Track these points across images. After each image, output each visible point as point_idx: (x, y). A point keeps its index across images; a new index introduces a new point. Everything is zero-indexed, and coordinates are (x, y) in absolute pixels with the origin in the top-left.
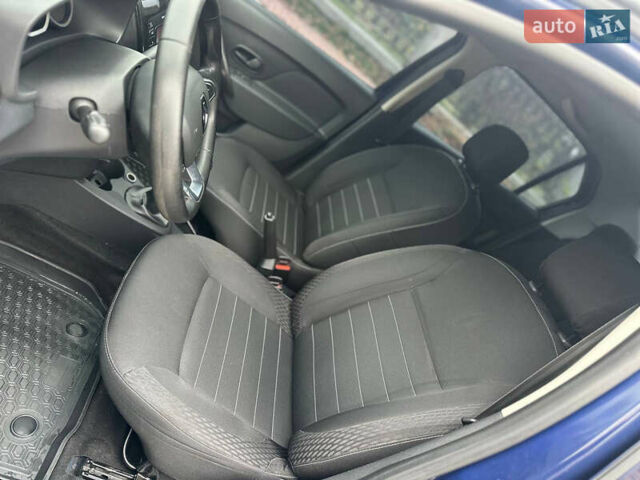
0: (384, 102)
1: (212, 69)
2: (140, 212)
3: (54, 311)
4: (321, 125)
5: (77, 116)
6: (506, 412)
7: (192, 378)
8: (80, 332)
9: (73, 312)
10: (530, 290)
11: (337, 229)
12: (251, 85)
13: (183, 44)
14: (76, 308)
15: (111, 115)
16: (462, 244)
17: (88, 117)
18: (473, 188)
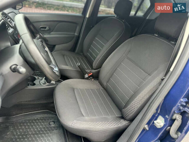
0: (86, 15)
1: (38, 36)
2: (47, 85)
3: (43, 122)
4: (75, 33)
5: (14, 71)
6: (171, 69)
7: (88, 115)
8: (53, 123)
9: (48, 120)
10: (156, 36)
11: (97, 56)
12: (50, 35)
13: (27, 33)
14: (48, 118)
15: (22, 65)
16: (131, 37)
17: (17, 69)
18: (124, 21)
